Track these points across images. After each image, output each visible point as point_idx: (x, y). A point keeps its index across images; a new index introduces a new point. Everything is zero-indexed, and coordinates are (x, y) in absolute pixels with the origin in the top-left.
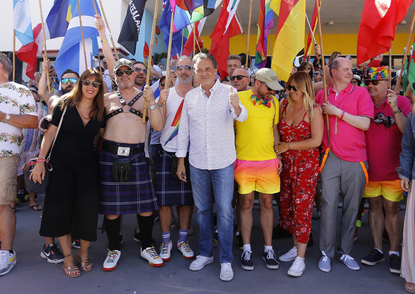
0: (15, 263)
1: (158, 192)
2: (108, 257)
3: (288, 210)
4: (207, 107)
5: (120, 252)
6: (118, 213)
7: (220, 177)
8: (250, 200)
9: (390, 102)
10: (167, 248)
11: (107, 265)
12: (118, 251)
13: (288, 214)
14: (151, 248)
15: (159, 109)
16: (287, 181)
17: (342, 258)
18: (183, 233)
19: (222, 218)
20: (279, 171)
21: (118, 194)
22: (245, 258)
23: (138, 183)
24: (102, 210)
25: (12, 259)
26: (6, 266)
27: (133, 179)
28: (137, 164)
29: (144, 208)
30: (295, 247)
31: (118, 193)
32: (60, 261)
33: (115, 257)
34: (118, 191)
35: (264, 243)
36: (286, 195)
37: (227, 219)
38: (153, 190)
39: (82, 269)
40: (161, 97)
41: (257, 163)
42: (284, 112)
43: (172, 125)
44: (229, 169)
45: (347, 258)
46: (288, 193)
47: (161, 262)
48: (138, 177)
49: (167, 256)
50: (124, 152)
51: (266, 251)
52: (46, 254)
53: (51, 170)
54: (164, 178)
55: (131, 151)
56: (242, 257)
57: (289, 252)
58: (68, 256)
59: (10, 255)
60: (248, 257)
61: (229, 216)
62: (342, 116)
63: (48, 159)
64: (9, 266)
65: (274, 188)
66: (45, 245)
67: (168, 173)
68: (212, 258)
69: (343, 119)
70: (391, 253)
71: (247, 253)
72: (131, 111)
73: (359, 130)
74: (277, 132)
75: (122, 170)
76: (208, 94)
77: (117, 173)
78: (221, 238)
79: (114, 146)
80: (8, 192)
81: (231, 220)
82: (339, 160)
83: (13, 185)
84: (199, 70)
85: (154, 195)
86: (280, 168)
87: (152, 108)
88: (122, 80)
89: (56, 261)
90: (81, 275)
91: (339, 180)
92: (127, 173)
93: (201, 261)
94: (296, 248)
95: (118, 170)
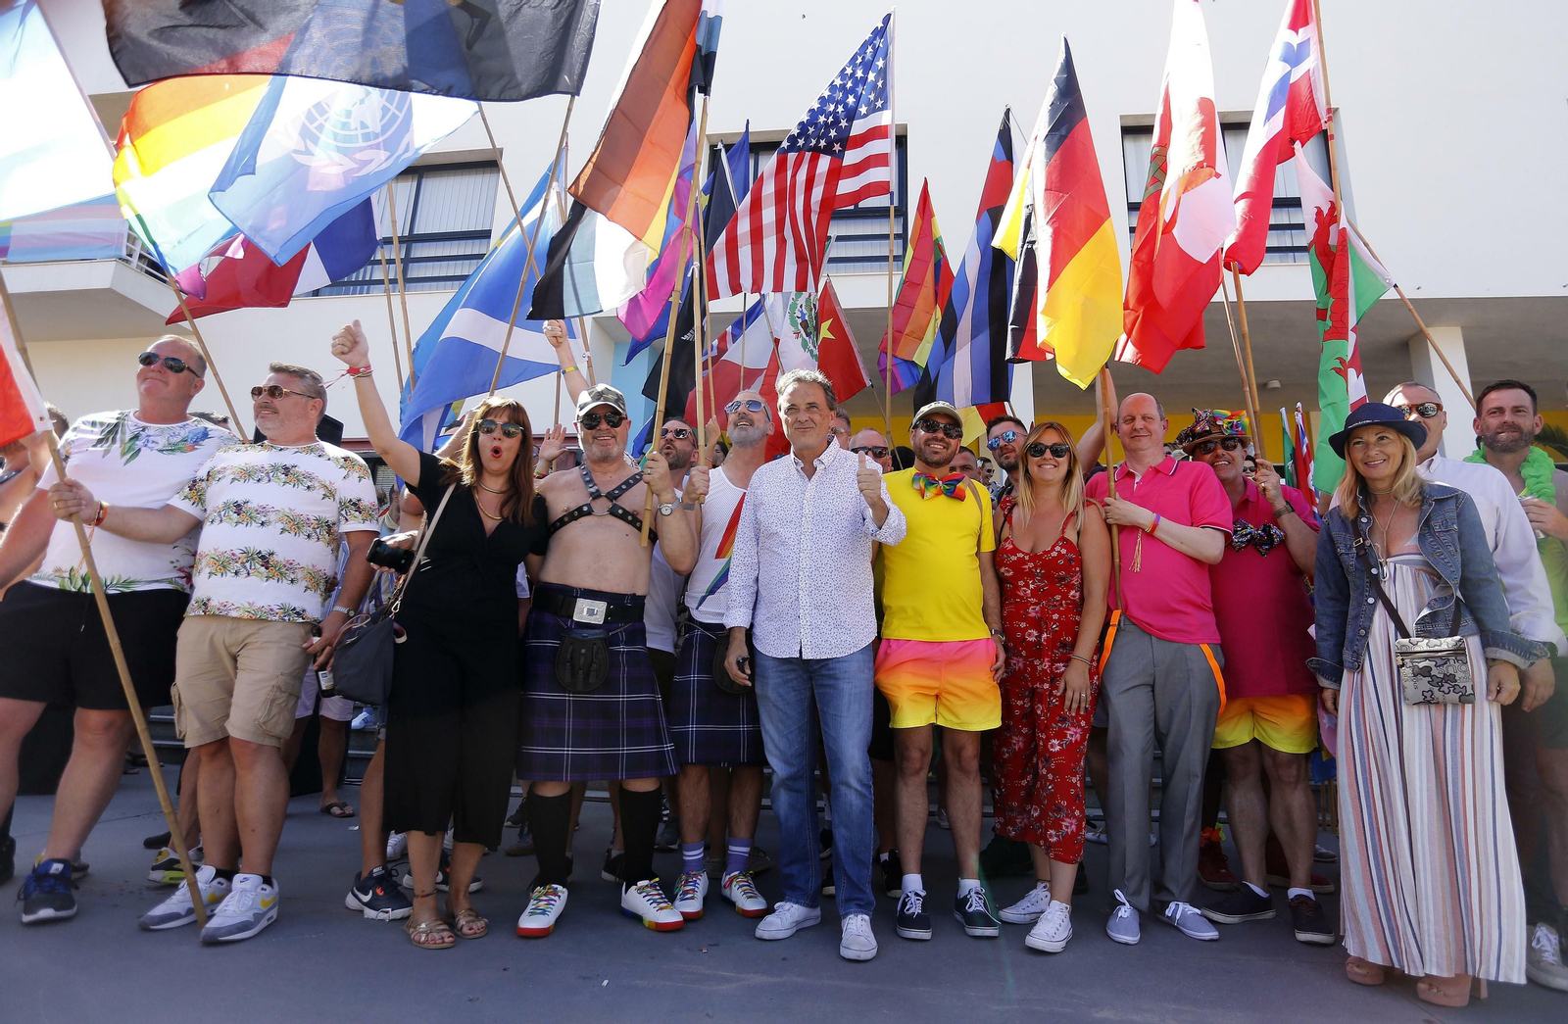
0: (275, 917)
1: (677, 728)
2: (532, 902)
3: (1024, 783)
4: (805, 502)
5: (565, 890)
6: (567, 777)
7: (837, 679)
8: (921, 751)
9: (1264, 489)
10: (694, 885)
11: (529, 922)
12: (560, 888)
13: (1023, 793)
14: (652, 882)
15: (685, 515)
16: (1019, 703)
17: (1168, 912)
18: (739, 850)
19: (843, 789)
20: (997, 670)
21: (569, 725)
22: (908, 910)
23: (623, 698)
24: (525, 767)
25: (268, 899)
26: (248, 917)
27: (611, 686)
28: (622, 648)
29: (638, 766)
30: (1040, 886)
31: (569, 722)
32: (399, 913)
33: (553, 902)
34: (569, 717)
35: (957, 871)
36: (1018, 741)
37: (856, 790)
38: (663, 722)
39: (459, 933)
40: (694, 485)
41: (941, 647)
42: (1007, 525)
43: (718, 556)
44: (861, 657)
45: (1181, 910)
46: (1022, 734)
47: (680, 918)
48: (623, 683)
49: (694, 906)
50: (591, 612)
51: (963, 893)
52: (361, 896)
53: (403, 639)
54: (694, 690)
55: (608, 613)
56: (898, 909)
57: (1026, 899)
58: (423, 897)
59: (263, 889)
60: (915, 908)
61: (860, 781)
62: (1155, 526)
63: (395, 609)
64: (258, 917)
65: (985, 716)
66: (359, 875)
67: (704, 677)
68: (818, 912)
69: (1157, 534)
70: (1293, 892)
71: (913, 898)
72: (613, 512)
73: (1197, 562)
74: (990, 574)
75: (582, 659)
76: (810, 471)
77: (568, 664)
78: (841, 845)
79: (568, 596)
80: (274, 708)
81: (867, 793)
82: (1147, 638)
83: (290, 694)
84: (792, 409)
85: (665, 734)
86: (999, 664)
87: (666, 511)
88: (595, 438)
89: (387, 912)
90: (454, 945)
91: (1151, 693)
92: (594, 665)
93: (788, 914)
94: (1044, 887)
95: (572, 658)
